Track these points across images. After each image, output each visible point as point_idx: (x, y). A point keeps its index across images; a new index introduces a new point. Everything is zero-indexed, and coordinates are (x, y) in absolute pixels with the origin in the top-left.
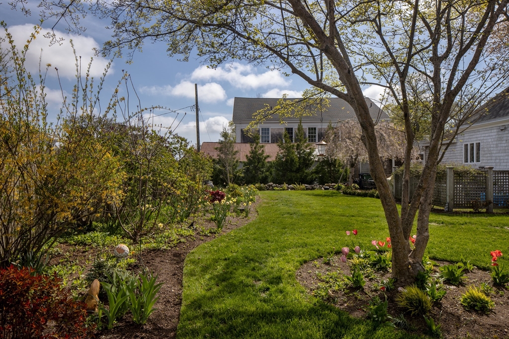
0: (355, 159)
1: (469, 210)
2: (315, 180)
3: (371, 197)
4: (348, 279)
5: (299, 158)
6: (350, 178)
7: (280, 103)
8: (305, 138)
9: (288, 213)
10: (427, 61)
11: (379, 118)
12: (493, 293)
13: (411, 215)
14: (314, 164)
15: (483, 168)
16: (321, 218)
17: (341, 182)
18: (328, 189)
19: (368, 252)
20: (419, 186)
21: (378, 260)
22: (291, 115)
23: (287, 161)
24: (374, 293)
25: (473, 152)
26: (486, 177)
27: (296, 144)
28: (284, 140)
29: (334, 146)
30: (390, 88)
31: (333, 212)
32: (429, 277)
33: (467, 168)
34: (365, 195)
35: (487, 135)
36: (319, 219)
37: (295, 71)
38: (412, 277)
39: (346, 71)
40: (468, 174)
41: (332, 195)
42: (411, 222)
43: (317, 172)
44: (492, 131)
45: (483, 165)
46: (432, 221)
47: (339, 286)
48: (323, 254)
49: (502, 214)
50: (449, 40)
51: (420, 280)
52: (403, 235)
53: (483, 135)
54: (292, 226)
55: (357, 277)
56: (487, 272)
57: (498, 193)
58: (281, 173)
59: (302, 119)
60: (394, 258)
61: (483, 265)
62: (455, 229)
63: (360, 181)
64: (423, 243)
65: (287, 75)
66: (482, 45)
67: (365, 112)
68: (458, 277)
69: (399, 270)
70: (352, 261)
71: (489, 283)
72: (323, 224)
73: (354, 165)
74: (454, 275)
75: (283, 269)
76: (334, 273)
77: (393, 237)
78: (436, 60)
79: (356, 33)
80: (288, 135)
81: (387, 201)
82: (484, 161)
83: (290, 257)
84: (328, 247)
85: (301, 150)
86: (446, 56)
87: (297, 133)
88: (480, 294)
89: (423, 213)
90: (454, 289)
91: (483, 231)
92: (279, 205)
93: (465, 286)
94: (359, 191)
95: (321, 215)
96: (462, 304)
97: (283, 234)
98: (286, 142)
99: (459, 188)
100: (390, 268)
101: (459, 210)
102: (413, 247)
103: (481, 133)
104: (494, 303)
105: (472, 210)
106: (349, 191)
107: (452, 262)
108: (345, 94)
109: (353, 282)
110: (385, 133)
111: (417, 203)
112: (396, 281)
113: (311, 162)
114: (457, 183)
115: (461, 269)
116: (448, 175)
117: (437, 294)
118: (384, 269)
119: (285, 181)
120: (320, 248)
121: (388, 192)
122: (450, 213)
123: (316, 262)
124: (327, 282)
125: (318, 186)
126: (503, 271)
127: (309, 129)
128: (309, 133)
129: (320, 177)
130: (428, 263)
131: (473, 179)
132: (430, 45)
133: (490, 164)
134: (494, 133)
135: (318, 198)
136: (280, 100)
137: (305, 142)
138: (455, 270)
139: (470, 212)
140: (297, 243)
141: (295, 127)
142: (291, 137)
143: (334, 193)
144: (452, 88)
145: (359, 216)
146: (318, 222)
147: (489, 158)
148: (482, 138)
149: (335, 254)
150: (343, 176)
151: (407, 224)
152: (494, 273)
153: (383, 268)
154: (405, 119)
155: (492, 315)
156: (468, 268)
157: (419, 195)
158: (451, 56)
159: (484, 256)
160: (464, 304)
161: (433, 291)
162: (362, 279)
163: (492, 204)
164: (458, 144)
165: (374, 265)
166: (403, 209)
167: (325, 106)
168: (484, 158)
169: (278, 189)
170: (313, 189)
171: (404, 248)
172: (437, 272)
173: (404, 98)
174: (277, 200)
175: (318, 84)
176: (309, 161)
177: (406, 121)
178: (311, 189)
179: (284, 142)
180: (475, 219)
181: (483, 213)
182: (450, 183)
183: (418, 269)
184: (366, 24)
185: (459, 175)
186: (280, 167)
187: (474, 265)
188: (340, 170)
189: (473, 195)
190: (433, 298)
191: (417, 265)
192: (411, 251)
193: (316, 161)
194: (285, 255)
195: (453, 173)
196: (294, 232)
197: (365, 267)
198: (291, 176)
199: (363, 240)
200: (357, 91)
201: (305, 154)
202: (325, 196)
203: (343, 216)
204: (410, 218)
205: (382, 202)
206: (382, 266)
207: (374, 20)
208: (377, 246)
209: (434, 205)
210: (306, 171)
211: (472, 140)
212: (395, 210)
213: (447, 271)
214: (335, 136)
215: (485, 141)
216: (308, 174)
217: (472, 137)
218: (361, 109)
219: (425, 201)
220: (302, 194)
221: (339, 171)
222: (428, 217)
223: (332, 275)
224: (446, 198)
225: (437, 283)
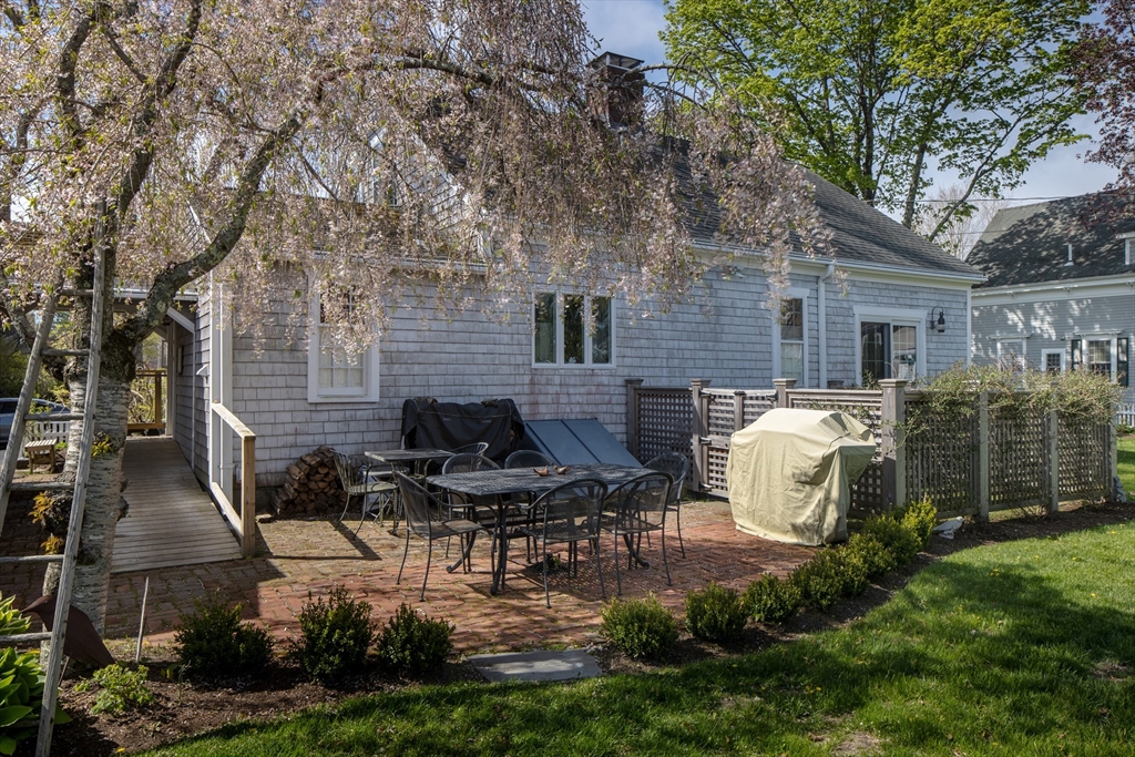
82: (626, 360)
147: (646, 352)
168: (629, 351)
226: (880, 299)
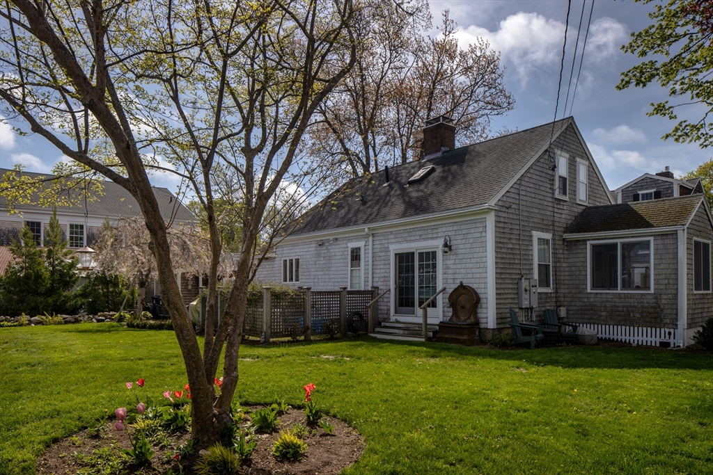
0: (147, 276)
1: (287, 339)
2: (81, 307)
3: (169, 330)
4: (128, 454)
5: (52, 273)
6: (139, 303)
7: (9, 179)
8: (63, 240)
9: (27, 364)
10: (238, 152)
11: (173, 217)
12: (306, 433)
13: (215, 351)
14: (78, 282)
15: (301, 288)
16: (88, 367)
17: (124, 309)
18: (103, 321)
19: (160, 409)
20: (226, 312)
21: (174, 417)
22: (32, 201)
23: (27, 277)
24: (166, 466)
25: (292, 270)
26: (304, 299)
27: (46, 249)
28: (22, 242)
29: (113, 255)
30: (191, 179)
31: (109, 355)
32: (238, 428)
33: (285, 289)
34: (160, 328)
35: (306, 250)
36: (84, 369)
37: (37, 128)
38: (217, 433)
39: (124, 145)
40: (286, 295)
41: (109, 330)
42: (216, 361)
43: (84, 295)
44: (311, 246)
45: (301, 285)
46: (244, 357)
47: (112, 467)
48: (88, 423)
49: (319, 340)
50: (263, 130)
51: (226, 436)
52: (205, 379)
53: (302, 250)
54: (33, 385)
55: (141, 448)
56: (302, 411)
57: (316, 317)
58: (15, 297)
59: (57, 210)
60: (194, 412)
61: (298, 402)
62: (271, 364)
63: (154, 307)
64: (231, 386)
65: (21, 133)
66: (295, 143)
67: (153, 208)
68: (271, 422)
69: (201, 426)
70: (135, 425)
71: (303, 423)
72: (92, 375)
73: (145, 284)
74: (267, 420)
75: (10, 461)
76: (106, 449)
77: (193, 384)
78: (249, 152)
79: (140, 92)
80: (30, 234)
81: (184, 334)
82: (303, 280)
83: (26, 437)
84: (98, 411)
85: (57, 260)
86: (260, 149)
87: (48, 232)
88: (292, 438)
89: (231, 347)
90: (266, 438)
91: (300, 363)
92: (10, 352)
93: (278, 432)
94: (152, 322)
95: (87, 363)
96: (274, 455)
97: (14, 400)
98: (26, 245)
99: (277, 312)
100: (189, 426)
101: (277, 339)
102: (218, 392)
103: (300, 247)
104: (306, 445)
105: (290, 338)
106: (136, 322)
107: (265, 405)
108: (124, 179)
109: (134, 457)
110: (189, 240)
111: (223, 334)
112: (198, 442)
113: (73, 279)
114: (276, 307)
115: (275, 412)
116: (265, 297)
117: (247, 448)
118: (182, 430)
119: (24, 310)
120: (84, 415)
121: (186, 322)
122: (266, 344)
123: (75, 438)
124: (93, 466)
125: (86, 317)
126: (316, 407)
127: (72, 226)
128: (71, 233)
129: (89, 302)
130: (239, 410)
131: (290, 302)
132: (241, 131)
133: (309, 284)
134: (313, 247)
135: (86, 336)
136: (8, 173)
137: (64, 246)
138: (268, 414)
139: (289, 342)
140: (41, 412)
141: (45, 221)
142: (37, 238)
143: (113, 327)
144: (265, 190)
145: (150, 359)
146: (83, 374)
147: (308, 277)
148: (301, 254)
149: (107, 419)
150: (127, 300)
151: (211, 364)
152: (308, 410)
153: (181, 427)
154: (210, 223)
155: (304, 460)
156: (283, 409)
157: (226, 324)
158: (265, 150)
159: (300, 391)
160: (276, 454)
161: (241, 446)
162: (149, 449)
163: (310, 330)
164: (277, 259)
165: (166, 426)
166: (207, 344)
167: (95, 193)
168: (304, 277)
169: (9, 324)
170: (77, 321)
171: (207, 397)
172: (249, 420)
173: (208, 195)
174: (7, 343)
175: (81, 156)
176: (70, 278)
177: (210, 227)
178: (74, 323)
179: (23, 245)
180: (293, 349)
181: (301, 341)
182: (267, 307)
183: (225, 420)
184: (159, 83)
185: (277, 297)
186: (15, 287)
187: (289, 405)
188: (124, 291)
189: (291, 321)
190: (242, 454)
191: (224, 416)
192: (217, 398)
193: (82, 277)
194: (16, 437)
195: (270, 295)
196: (36, 394)
197: (154, 431)
198: (36, 302)
199: (154, 393)
200: (141, 177)
201: (63, 267)
202: (98, 331)
203: (125, 360)
204: (215, 355)
205: (178, 337)
206: (179, 425)
207: (168, 81)
208: (171, 399)
209: (249, 335)
210: (64, 294)
211: (291, 255)
212: (195, 345)
213: (259, 417)
214: (116, 240)
215: (304, 257)
216: (67, 299)
217: (291, 251)
218: (147, 204)
219: (234, 331)
220: (56, 330)
221: (121, 292)
222: (237, 352)
223: (101, 453)
224: (262, 325)
225: (247, 435)
226: (408, 238)
